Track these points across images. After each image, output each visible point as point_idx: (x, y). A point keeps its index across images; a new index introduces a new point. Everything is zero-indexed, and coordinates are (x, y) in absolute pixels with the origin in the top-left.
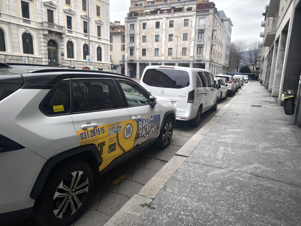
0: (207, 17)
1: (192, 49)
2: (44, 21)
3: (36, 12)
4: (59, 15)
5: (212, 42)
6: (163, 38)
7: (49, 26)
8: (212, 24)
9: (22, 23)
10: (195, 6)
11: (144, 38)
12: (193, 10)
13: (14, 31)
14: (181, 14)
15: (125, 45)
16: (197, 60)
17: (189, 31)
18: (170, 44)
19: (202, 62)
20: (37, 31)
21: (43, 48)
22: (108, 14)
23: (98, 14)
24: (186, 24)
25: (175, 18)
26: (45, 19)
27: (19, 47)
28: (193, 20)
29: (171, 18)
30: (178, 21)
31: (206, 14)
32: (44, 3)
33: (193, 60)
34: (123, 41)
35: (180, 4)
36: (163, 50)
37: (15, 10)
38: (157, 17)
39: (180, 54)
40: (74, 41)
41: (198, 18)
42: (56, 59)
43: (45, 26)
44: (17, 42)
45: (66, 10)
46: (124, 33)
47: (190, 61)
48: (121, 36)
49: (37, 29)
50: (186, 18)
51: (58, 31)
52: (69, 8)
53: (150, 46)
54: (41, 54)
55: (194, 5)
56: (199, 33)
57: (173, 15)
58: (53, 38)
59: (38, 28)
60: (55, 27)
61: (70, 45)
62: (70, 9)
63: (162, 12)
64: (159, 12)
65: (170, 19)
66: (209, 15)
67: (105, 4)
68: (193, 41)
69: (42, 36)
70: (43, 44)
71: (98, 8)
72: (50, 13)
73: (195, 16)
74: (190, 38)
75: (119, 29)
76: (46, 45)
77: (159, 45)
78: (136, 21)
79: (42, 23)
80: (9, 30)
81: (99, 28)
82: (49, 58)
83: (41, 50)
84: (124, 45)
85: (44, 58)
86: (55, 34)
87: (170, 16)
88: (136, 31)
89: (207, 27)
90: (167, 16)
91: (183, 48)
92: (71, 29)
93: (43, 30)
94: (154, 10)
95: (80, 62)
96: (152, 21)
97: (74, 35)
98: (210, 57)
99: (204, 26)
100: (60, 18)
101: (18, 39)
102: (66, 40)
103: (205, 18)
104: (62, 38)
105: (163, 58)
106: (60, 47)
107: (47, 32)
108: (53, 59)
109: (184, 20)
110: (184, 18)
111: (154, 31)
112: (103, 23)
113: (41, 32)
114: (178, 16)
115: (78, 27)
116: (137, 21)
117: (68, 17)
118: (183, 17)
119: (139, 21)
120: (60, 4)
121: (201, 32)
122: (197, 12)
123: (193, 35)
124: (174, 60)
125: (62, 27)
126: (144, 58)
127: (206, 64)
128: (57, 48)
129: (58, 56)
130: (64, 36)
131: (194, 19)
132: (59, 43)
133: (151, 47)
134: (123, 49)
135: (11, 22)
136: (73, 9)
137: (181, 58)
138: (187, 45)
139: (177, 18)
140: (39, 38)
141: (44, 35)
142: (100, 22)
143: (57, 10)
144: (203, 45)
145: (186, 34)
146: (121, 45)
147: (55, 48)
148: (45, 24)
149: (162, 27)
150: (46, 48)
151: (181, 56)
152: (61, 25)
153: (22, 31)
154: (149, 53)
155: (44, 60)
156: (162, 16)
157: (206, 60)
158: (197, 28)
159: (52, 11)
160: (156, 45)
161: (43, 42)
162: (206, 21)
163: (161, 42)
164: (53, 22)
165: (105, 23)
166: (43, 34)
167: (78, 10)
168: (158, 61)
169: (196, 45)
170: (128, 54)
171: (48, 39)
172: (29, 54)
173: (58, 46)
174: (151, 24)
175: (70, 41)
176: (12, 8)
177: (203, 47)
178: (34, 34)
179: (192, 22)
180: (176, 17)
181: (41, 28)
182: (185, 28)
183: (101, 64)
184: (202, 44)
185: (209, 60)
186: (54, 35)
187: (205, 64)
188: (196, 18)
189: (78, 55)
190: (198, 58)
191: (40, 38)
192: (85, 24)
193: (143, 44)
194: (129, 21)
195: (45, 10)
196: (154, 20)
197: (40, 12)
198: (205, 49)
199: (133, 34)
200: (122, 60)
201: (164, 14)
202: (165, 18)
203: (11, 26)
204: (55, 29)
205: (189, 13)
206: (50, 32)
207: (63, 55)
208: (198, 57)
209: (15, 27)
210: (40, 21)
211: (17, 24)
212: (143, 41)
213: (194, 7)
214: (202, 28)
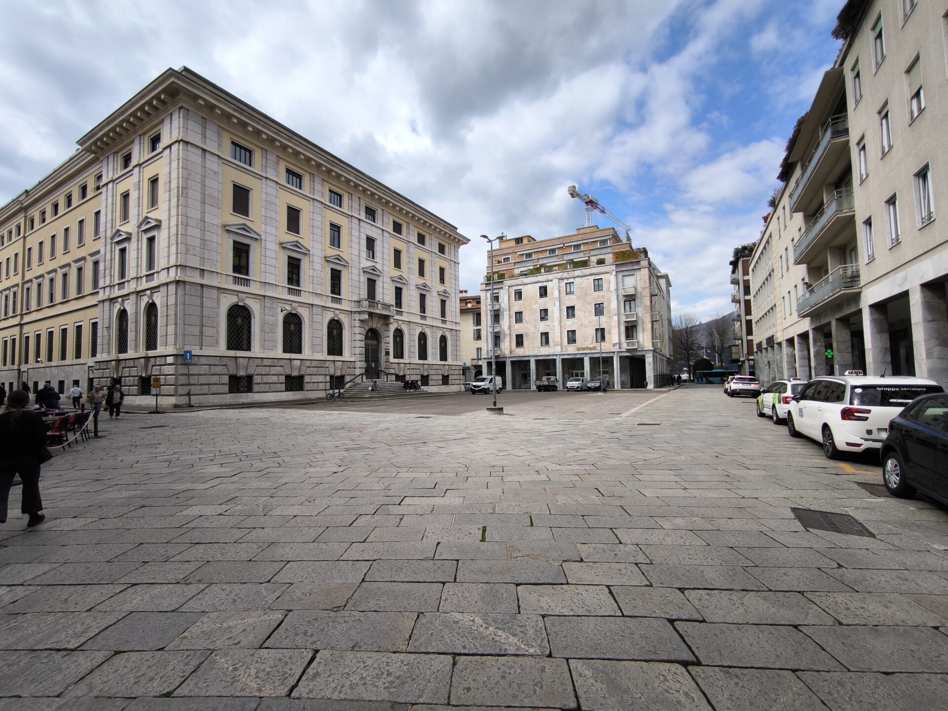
0: (638, 274)
1: (615, 332)
2: (362, 297)
3: (352, 283)
4: (385, 287)
5: (652, 316)
6: (555, 312)
7: (369, 306)
8: (648, 285)
9: (330, 304)
10: (611, 255)
11: (519, 317)
12: (607, 264)
13: (317, 318)
14: (587, 271)
15: (482, 331)
16: (628, 351)
17: (606, 298)
18: (570, 324)
19: (639, 354)
20: (350, 315)
21: (358, 344)
22: (456, 278)
23: (442, 280)
24: (598, 285)
25: (576, 279)
26: (364, 294)
27: (322, 345)
28: (610, 280)
29: (568, 279)
30: (583, 281)
31: (635, 267)
32: (363, 268)
33: (620, 350)
34: (478, 322)
35: (582, 255)
36: (557, 336)
37: (321, 283)
38: (540, 278)
39: (592, 340)
40: (405, 328)
41: (620, 275)
42: (377, 360)
43: (364, 305)
44: (321, 336)
45: (394, 277)
46: (480, 308)
47: (614, 352)
48: (474, 314)
49: (351, 312)
50: (597, 277)
51: (384, 312)
52: (400, 273)
53: (532, 329)
54: (355, 354)
55: (608, 255)
56: (625, 301)
57: (571, 274)
58: (374, 326)
59: (353, 310)
60: (380, 305)
61: (399, 334)
62: (401, 275)
63: (549, 269)
64: (543, 270)
65: (566, 281)
66: (642, 270)
67: (453, 263)
68: (615, 315)
69: (357, 323)
70: (358, 337)
71: (442, 270)
72: (371, 284)
73: (614, 273)
74: (609, 311)
75: (469, 302)
76: (363, 337)
77: (548, 326)
78: (502, 288)
79: (360, 301)
80: (311, 317)
81: (443, 303)
82: (366, 361)
83: (355, 347)
84: (479, 331)
85: (359, 361)
86: (377, 319)
87: (565, 275)
88: (502, 304)
89: (639, 289)
90: (559, 275)
91: (597, 330)
92: (401, 307)
93: (359, 312)
94: (532, 267)
95: (414, 365)
96: (532, 285)
97: (405, 317)
98: (653, 343)
99: (634, 289)
100: (386, 292)
101: (322, 330)
102: (392, 328)
103: (633, 275)
104: (387, 325)
105: (557, 350)
106: (383, 341)
107: (366, 316)
108: (372, 362)
109: (594, 280)
110: (593, 277)
111: (536, 302)
112: (449, 294)
113: (357, 317)
114: (582, 274)
115: (412, 304)
116: (504, 287)
117: (396, 288)
118: (590, 275)
119: (507, 287)
120: (386, 269)
121: (630, 299)
122: (616, 265)
123: (613, 304)
124: (580, 352)
125: (390, 306)
126: (520, 352)
127: (647, 355)
128: (379, 342)
129: (380, 356)
130: (392, 320)
131: (612, 278)
132: (383, 334)
133: (533, 331)
134: (478, 337)
135: (315, 303)
136: (405, 275)
137: (594, 348)
138: (604, 324)
139: (580, 278)
140: (352, 327)
141: (361, 321)
142: (445, 292)
143: (381, 279)
144: (636, 321)
145: (599, 304)
146: (474, 330)
147: (375, 342)
148: (364, 302)
149: (553, 294)
150: (363, 344)
151: (595, 344)
152: (386, 302)
153: (329, 316)
154: (530, 341)
155: (358, 364)
156: (550, 277)
157: (646, 349)
158: (622, 293)
159: (375, 281)
160: (543, 327)
161: (359, 334)
162: (637, 281)
163: (553, 321)
164: (374, 299)
165: (453, 295)
166: (359, 320)
167: (411, 276)
168: (549, 355)
169: (622, 322)
170: (487, 346)
171: (367, 328)
172: (335, 355)
173: (381, 339)
174: (531, 290)
175: (399, 328)
176: (318, 281)
177: (636, 326)
178: (345, 319)
179: (609, 283)
180: (578, 277)
181: (357, 309)
182: (597, 293)
183: (447, 367)
184: (635, 319)
185: (652, 348)
186: (375, 319)
187: (644, 356)
188: (616, 275)
189: (410, 352)
190: (628, 346)
191: (355, 327)
192: (423, 297)
193: (519, 325)
194: (488, 288)
195: (364, 279)
196: (535, 284)
197: (357, 284)
198: (640, 328)
199: (498, 310)
200: (475, 357)
201: (554, 272)
202: (557, 278)
203: (314, 311)
204: (379, 311)
205: (601, 269)
206: (371, 314)
207: (387, 353)
208: (628, 344)
209: (319, 310)
210: (356, 298)
211: (323, 306)
212: (516, 321)
213: (609, 258)
214: (631, 292)
